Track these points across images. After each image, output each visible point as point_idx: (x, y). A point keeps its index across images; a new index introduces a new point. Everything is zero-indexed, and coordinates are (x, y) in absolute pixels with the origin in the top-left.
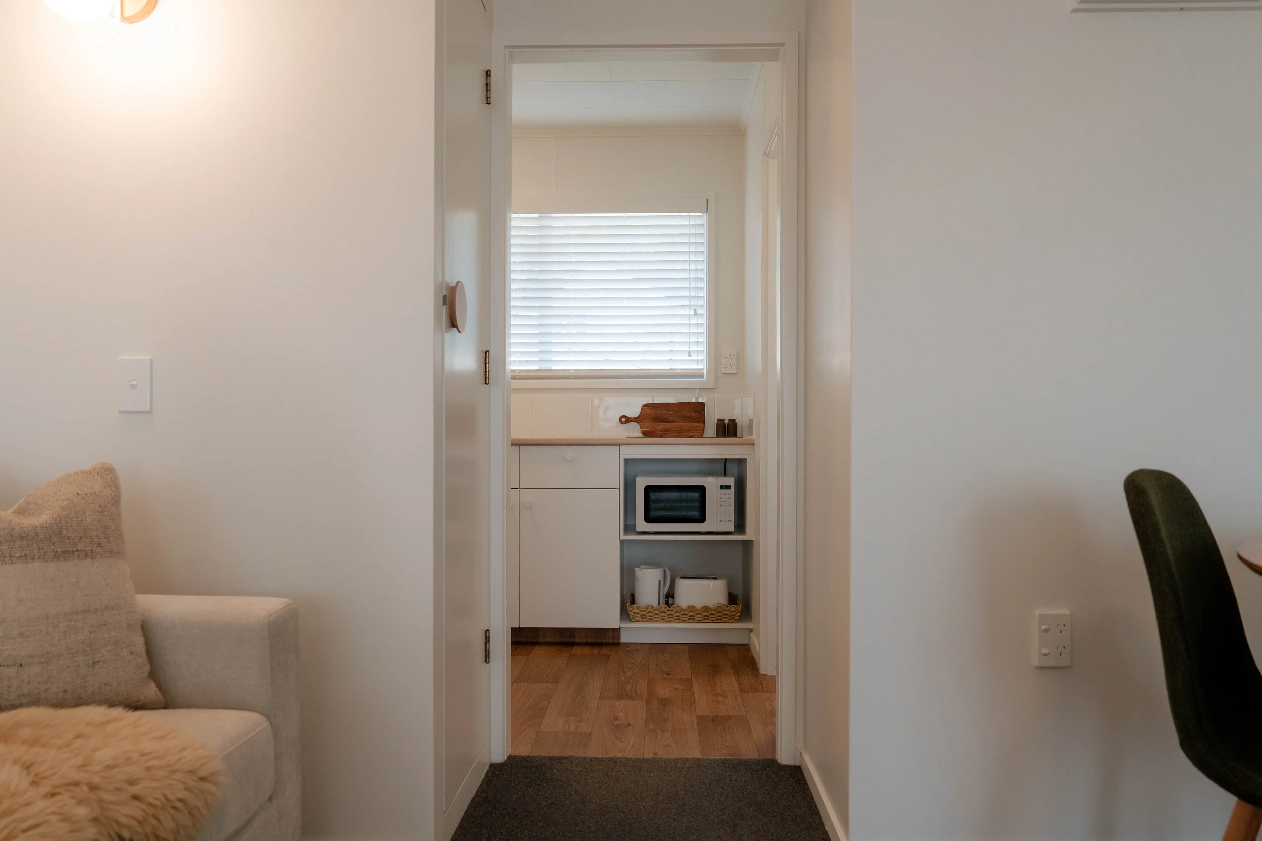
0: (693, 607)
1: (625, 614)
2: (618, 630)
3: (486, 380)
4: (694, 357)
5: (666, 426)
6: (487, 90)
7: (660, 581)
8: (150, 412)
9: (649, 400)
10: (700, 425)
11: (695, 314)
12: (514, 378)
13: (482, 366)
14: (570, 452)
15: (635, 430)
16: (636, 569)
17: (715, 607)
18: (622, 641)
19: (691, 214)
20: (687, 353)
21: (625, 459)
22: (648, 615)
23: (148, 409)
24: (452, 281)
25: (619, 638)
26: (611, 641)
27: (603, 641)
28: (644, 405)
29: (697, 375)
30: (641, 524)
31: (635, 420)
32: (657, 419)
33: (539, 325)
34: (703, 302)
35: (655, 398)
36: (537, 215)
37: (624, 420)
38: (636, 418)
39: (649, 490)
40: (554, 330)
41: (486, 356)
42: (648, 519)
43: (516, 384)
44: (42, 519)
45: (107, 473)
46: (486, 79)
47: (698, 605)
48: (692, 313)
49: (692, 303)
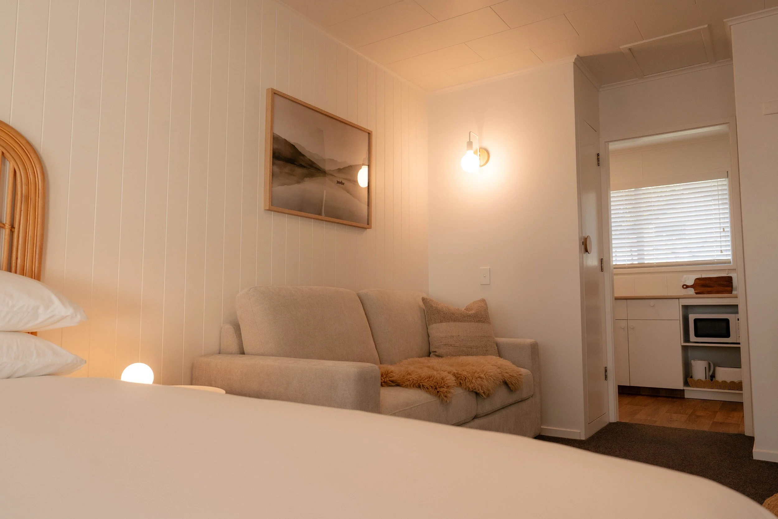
0: (725, 382)
1: (686, 383)
2: (683, 391)
3: (602, 270)
4: (724, 253)
5: (709, 289)
6: (598, 161)
7: (706, 368)
8: (490, 284)
9: (699, 276)
10: (730, 288)
11: (724, 231)
12: (615, 268)
13: (600, 264)
14: (652, 302)
15: (691, 291)
16: (692, 361)
17: (738, 382)
18: (686, 397)
19: (718, 180)
20: (720, 251)
21: (682, 306)
22: (699, 384)
23: (489, 283)
24: (585, 235)
25: (684, 395)
26: (679, 396)
27: (676, 396)
28: (696, 279)
29: (727, 262)
30: (693, 338)
31: (691, 286)
32: (704, 286)
33: (637, 242)
34: (728, 225)
35: (702, 275)
36: (634, 189)
37: (685, 287)
38: (692, 285)
39: (696, 321)
40: (645, 244)
41: (602, 261)
42: (697, 335)
43: (616, 271)
44: (472, 312)
45: (483, 301)
46: (598, 157)
47: (728, 380)
48: (722, 230)
49: (722, 225)
